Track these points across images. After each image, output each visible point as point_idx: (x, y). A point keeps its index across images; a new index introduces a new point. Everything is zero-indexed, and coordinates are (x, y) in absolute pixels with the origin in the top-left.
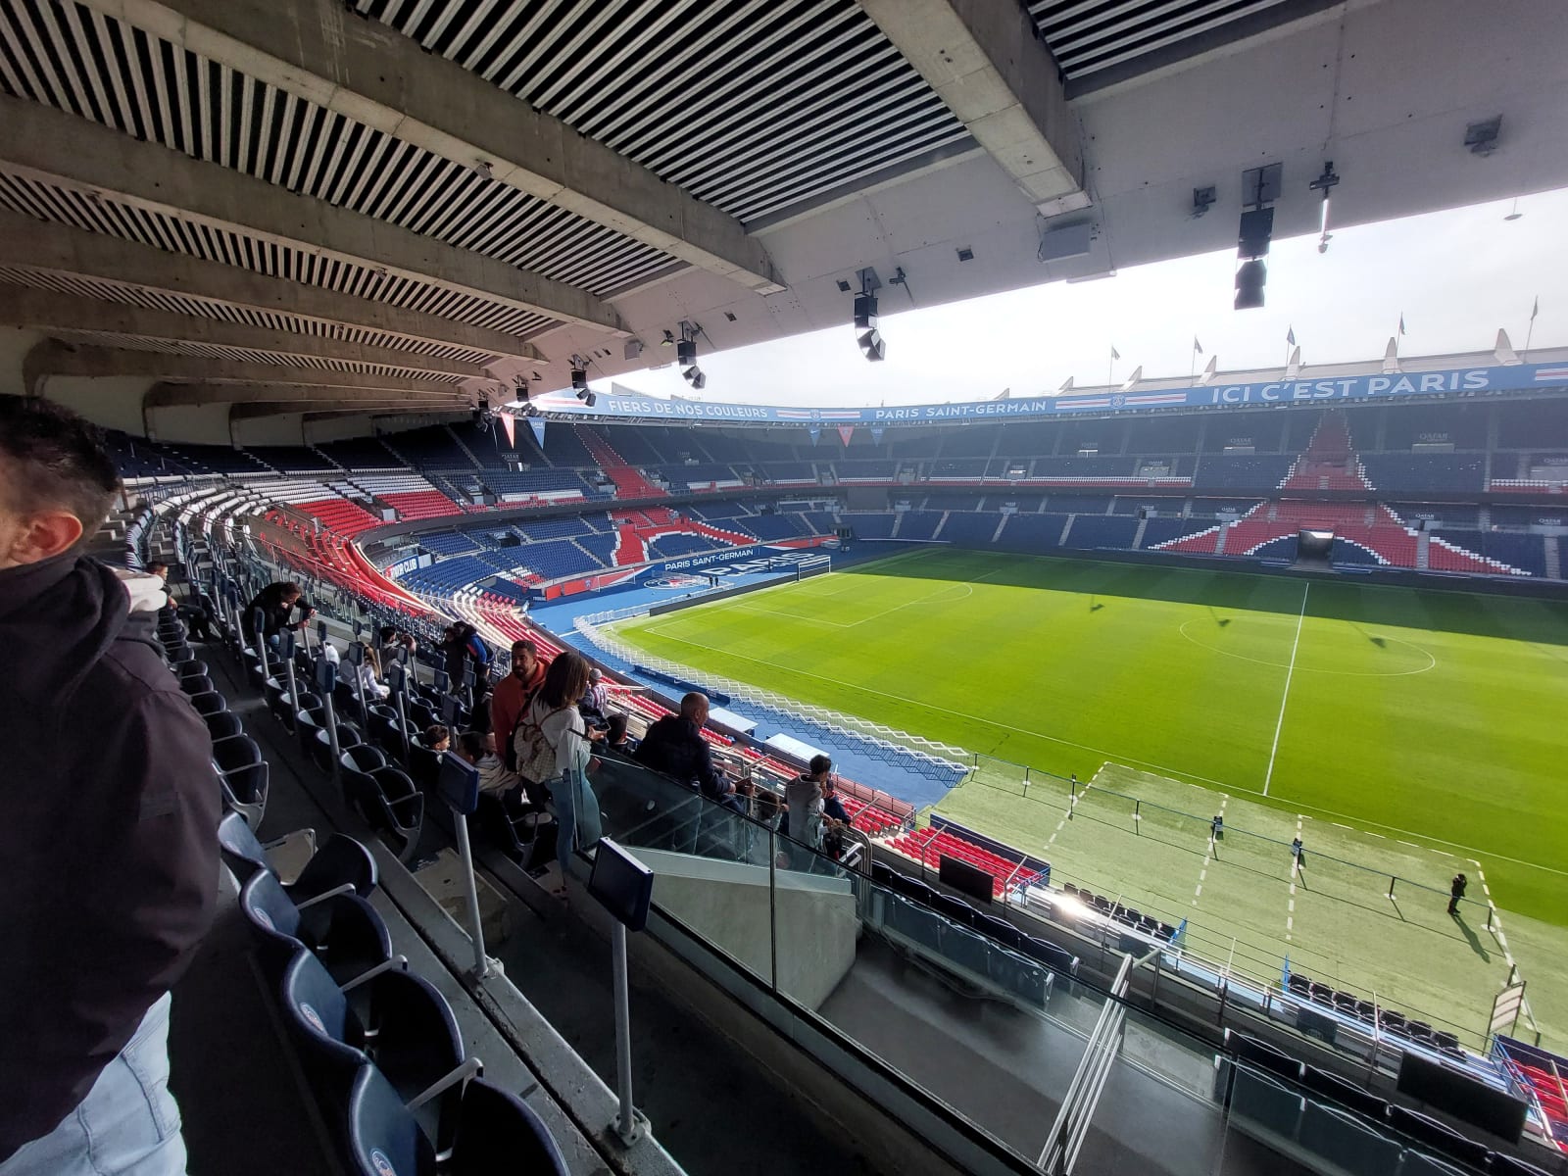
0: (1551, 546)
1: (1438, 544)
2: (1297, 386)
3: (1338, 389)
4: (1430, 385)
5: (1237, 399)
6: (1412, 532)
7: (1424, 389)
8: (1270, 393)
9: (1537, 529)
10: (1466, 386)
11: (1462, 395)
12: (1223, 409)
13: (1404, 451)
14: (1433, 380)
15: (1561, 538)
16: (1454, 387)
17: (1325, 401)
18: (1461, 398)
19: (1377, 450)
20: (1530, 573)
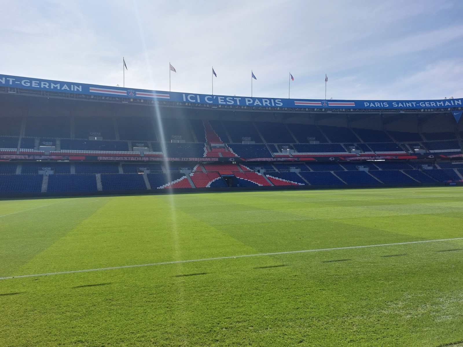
0: (300, 176)
1: (270, 177)
2: (219, 98)
3: (235, 101)
5: (195, 101)
6: (259, 174)
7: (264, 105)
8: (208, 99)
9: (291, 171)
12: (188, 106)
13: (240, 143)
14: (266, 101)
15: (300, 173)
16: (273, 105)
17: (231, 107)
18: (275, 110)
19: (231, 143)
20: (304, 184)
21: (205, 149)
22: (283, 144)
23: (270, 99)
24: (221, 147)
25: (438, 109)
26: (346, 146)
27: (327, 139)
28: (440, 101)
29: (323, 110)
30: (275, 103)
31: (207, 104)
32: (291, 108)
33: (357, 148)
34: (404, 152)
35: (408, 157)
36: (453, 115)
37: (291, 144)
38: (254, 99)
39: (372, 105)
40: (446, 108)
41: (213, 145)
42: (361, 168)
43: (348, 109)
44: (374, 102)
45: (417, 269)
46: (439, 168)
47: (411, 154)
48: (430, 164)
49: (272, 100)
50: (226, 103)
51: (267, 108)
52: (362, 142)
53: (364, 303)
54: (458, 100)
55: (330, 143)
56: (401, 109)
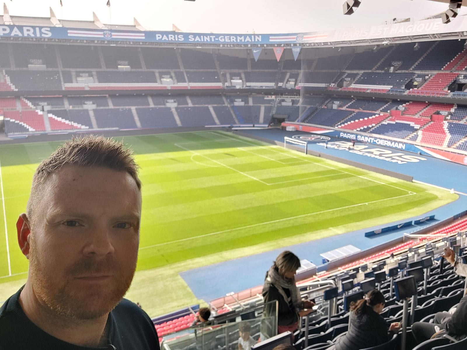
0: (91, 114)
1: (51, 118)
4: (28, 33)
6: (40, 113)
7: (26, 35)
9: (86, 107)
10: (43, 35)
11: (43, 40)
13: (25, 68)
14: (28, 30)
16: (39, 35)
19: (13, 68)
20: (88, 127)
22: (82, 70)
23: (34, 28)
25: (237, 44)
26: (161, 74)
27: (143, 64)
28: (241, 35)
29: (106, 42)
30: (41, 33)
32: (63, 39)
33: (171, 78)
34: (221, 84)
37: (94, 71)
39: (165, 38)
40: (246, 45)
42: (170, 104)
43: (137, 42)
44: (167, 33)
46: (251, 104)
49: (37, 29)
51: (31, 39)
52: (182, 69)
54: (258, 35)
55: (144, 69)
56: (198, 43)
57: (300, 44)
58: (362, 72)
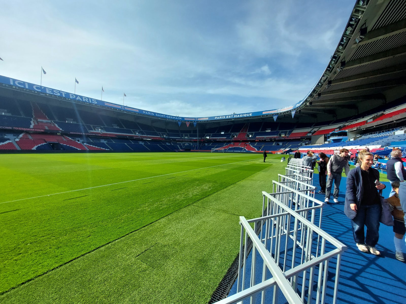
1: (86, 145)
2: (47, 89)
3: (61, 94)
5: (23, 86)
6: (79, 142)
9: (101, 141)
12: (16, 89)
13: (64, 122)
14: (86, 99)
15: (107, 143)
16: (90, 102)
17: (57, 97)
18: (91, 105)
19: (57, 120)
20: (109, 150)
21: (32, 122)
22: (96, 126)
23: (88, 98)
24: (47, 123)
25: (173, 120)
26: (134, 131)
27: (124, 126)
28: (174, 117)
29: (122, 111)
30: (92, 101)
31: (35, 91)
32: (102, 106)
33: (139, 133)
34: (159, 137)
35: (161, 139)
36: (178, 123)
37: (102, 127)
38: (77, 96)
39: (147, 113)
40: (176, 120)
41: (39, 120)
42: (141, 143)
43: (135, 113)
44: (148, 112)
45: (157, 188)
46: (172, 145)
47: (162, 138)
48: (169, 142)
49: (90, 99)
50: (53, 94)
51: (86, 103)
52: (142, 130)
53: (130, 208)
54: (180, 117)
55: (125, 128)
56: (159, 117)
57: (196, 121)
58: (212, 134)
